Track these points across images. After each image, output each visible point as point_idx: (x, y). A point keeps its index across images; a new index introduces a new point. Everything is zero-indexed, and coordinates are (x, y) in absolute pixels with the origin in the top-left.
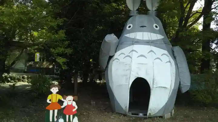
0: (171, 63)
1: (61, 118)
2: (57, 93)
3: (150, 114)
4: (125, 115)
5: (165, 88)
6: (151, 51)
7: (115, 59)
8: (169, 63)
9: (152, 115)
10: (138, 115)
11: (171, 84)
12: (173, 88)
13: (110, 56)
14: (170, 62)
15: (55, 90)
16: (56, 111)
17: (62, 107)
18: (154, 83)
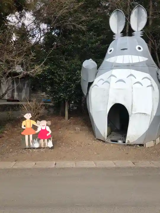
0: (153, 87)
1: (36, 142)
2: (31, 119)
3: (128, 141)
4: (104, 141)
5: (145, 114)
6: (131, 75)
7: (95, 85)
8: (151, 88)
9: (131, 143)
10: (117, 142)
11: (153, 110)
12: (154, 114)
13: (89, 82)
14: (151, 86)
15: (28, 116)
16: (31, 136)
17: (37, 132)
18: (133, 109)
